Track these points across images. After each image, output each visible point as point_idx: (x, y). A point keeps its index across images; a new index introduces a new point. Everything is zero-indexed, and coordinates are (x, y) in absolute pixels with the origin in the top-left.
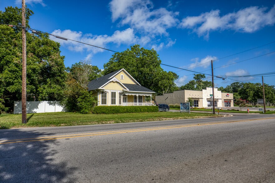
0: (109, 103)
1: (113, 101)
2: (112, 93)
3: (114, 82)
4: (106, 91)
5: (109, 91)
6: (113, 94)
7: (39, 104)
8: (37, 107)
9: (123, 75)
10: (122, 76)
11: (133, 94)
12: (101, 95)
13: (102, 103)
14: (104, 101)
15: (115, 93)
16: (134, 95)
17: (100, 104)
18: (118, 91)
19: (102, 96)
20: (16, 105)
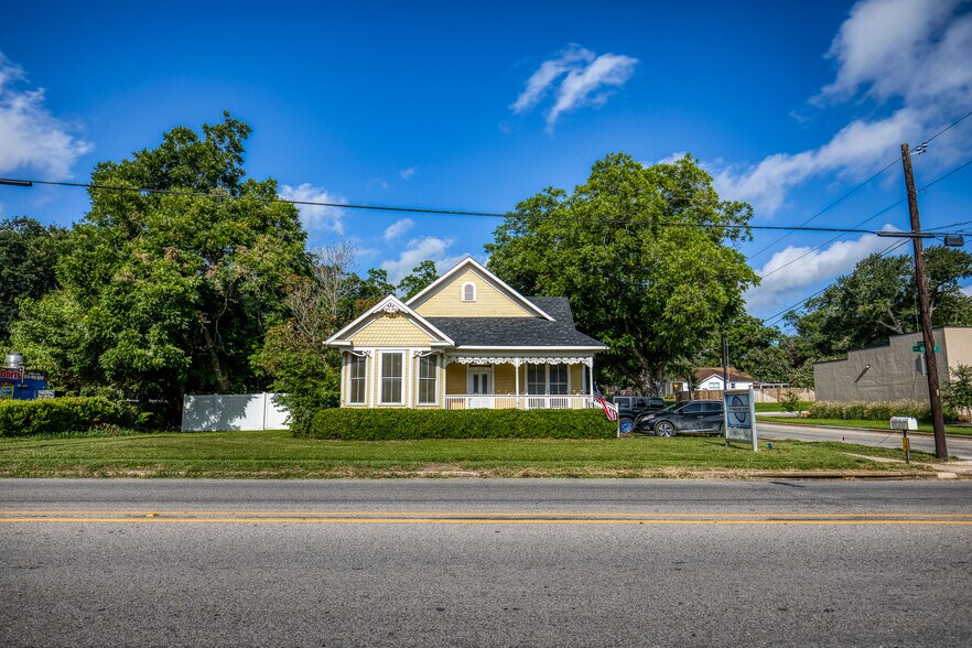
0: (374, 399)
1: (391, 390)
2: (386, 357)
3: (392, 316)
4: (360, 352)
5: (373, 350)
6: (392, 364)
7: (249, 404)
8: (242, 414)
9: (472, 284)
10: (469, 289)
11: (492, 361)
12: (349, 365)
13: (354, 399)
14: (358, 392)
15: (398, 357)
16: (499, 361)
17: (346, 401)
18: (412, 350)
19: (354, 374)
20: (188, 406)
